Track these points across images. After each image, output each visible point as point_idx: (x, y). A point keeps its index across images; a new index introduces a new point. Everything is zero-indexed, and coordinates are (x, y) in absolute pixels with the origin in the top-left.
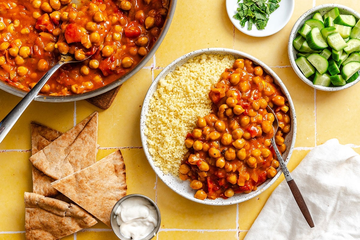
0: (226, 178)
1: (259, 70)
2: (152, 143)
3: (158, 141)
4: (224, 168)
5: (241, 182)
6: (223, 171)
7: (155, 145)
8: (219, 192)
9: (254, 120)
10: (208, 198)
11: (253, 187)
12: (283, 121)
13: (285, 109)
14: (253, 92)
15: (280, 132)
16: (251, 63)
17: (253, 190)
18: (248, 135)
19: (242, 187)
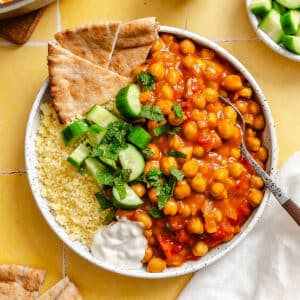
0: (186, 228)
1: (188, 46)
2: (56, 207)
3: (64, 201)
4: (178, 214)
5: (211, 226)
6: (178, 218)
7: (62, 209)
8: (183, 252)
9: (203, 124)
10: (168, 266)
11: (233, 229)
12: (249, 111)
13: (247, 92)
14: (189, 82)
15: (250, 131)
16: (171, 38)
17: (235, 234)
18: (200, 150)
19: (214, 234)
